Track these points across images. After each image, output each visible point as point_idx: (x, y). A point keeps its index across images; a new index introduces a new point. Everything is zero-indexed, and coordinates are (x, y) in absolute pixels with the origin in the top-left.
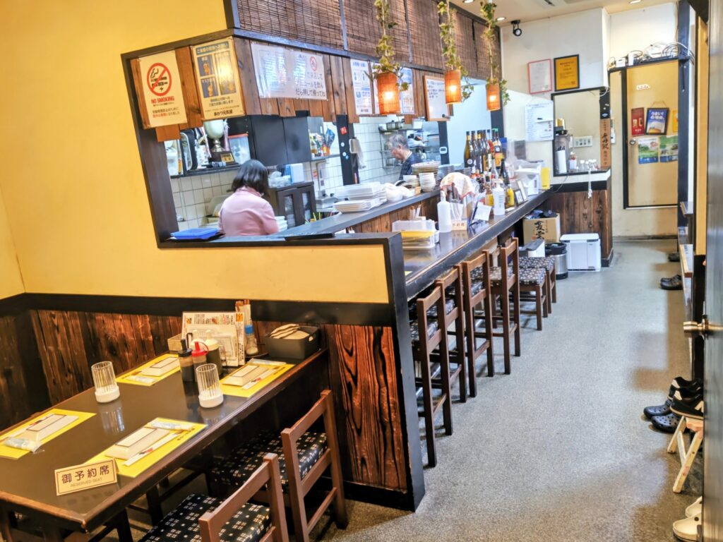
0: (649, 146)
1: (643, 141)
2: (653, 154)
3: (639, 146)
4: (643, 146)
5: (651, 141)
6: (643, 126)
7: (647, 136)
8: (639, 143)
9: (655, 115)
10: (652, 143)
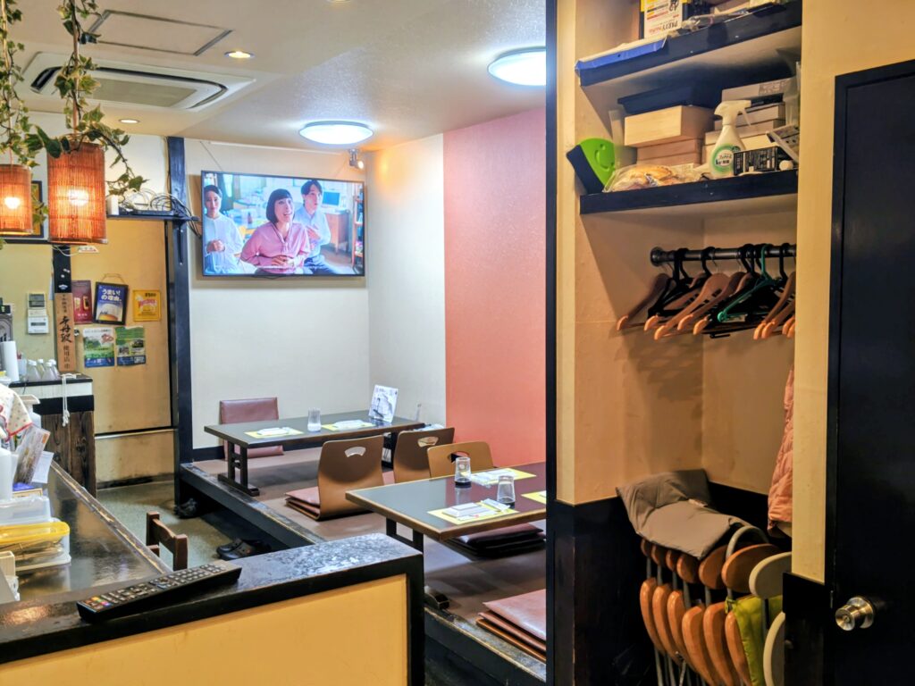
0: (101, 341)
1: (91, 331)
2: (106, 352)
3: (85, 340)
4: (90, 339)
5: (103, 333)
6: (90, 309)
7: (97, 325)
8: (85, 335)
9: (108, 294)
10: (104, 336)
